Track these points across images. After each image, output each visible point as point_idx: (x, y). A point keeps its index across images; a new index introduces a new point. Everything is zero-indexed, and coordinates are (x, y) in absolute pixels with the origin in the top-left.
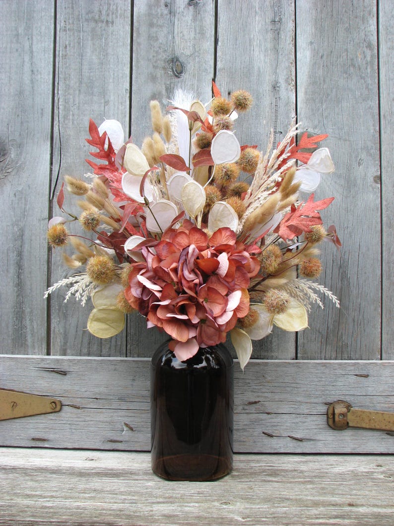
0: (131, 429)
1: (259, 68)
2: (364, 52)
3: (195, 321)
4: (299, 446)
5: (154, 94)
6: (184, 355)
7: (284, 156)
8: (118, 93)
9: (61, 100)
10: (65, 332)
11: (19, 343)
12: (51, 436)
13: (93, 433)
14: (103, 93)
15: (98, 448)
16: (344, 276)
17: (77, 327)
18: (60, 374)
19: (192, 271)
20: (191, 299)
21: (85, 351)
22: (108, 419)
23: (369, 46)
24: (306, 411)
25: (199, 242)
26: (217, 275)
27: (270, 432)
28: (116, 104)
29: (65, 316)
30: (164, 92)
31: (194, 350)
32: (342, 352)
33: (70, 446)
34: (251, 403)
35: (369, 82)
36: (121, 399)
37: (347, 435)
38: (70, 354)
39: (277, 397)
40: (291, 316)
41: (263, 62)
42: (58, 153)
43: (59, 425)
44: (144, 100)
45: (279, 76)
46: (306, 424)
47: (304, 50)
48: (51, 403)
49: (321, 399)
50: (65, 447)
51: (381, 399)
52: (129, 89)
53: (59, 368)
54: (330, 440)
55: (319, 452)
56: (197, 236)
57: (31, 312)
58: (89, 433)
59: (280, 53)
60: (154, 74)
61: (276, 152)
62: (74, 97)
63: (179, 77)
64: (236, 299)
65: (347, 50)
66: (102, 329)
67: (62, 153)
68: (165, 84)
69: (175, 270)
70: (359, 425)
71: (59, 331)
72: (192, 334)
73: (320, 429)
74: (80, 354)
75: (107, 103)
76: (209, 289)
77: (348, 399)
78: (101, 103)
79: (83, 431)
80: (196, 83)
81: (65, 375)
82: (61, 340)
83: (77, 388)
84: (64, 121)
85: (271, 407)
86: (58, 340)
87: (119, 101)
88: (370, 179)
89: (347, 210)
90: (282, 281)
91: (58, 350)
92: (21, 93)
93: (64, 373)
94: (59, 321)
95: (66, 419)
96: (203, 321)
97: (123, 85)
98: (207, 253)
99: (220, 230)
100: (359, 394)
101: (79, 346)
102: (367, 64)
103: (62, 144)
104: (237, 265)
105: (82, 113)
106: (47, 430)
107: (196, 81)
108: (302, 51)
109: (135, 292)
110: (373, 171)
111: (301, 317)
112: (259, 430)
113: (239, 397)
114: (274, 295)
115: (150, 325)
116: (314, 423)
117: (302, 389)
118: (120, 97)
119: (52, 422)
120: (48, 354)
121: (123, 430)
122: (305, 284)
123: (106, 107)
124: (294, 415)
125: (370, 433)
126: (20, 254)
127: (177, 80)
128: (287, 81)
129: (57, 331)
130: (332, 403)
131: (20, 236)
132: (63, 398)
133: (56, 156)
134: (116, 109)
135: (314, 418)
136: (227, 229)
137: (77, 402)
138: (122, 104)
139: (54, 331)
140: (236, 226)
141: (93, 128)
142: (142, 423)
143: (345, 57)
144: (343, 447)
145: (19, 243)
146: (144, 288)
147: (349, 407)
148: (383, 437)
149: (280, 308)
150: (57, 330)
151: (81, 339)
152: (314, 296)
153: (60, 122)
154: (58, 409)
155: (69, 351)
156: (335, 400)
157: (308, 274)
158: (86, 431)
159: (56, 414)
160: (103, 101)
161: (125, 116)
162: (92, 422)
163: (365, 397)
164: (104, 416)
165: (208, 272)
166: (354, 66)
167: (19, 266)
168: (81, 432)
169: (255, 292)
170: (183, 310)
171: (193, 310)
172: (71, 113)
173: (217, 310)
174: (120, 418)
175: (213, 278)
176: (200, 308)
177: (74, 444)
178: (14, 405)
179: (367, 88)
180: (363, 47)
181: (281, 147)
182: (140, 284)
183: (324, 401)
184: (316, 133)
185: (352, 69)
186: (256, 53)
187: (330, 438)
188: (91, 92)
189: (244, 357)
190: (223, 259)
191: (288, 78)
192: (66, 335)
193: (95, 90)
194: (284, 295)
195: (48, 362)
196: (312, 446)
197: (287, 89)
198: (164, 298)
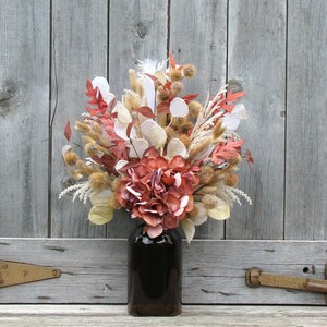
0: (110, 288)
1: (201, 32)
2: (276, 21)
3: (161, 214)
4: (226, 299)
5: (125, 50)
6: (154, 234)
7: (216, 107)
8: (98, 49)
9: (56, 53)
10: (62, 221)
11: (27, 229)
12: (52, 295)
13: (83, 292)
14: (88, 48)
15: (87, 302)
16: (258, 182)
17: (70, 217)
18: (59, 250)
19: (160, 184)
20: (159, 201)
21: (76, 234)
22: (94, 282)
23: (281, 16)
24: (231, 275)
26: (175, 187)
27: (206, 289)
28: (98, 57)
30: (132, 49)
31: (160, 231)
32: (256, 234)
33: (67, 302)
34: (193, 269)
35: (280, 43)
36: (104, 267)
37: (260, 291)
38: (66, 237)
39: (211, 265)
40: (219, 210)
42: (55, 92)
45: (215, 38)
46: (231, 284)
47: (234, 18)
48: (53, 271)
49: (241, 266)
50: (63, 302)
51: (282, 266)
52: (107, 45)
53: (59, 246)
54: (248, 295)
55: (240, 303)
56: (162, 162)
57: (36, 207)
59: (216, 21)
60: (125, 35)
61: (211, 103)
62: (66, 50)
63: (143, 38)
64: (185, 200)
66: (98, 219)
68: (133, 43)
69: (149, 184)
71: (57, 221)
72: (159, 222)
73: (240, 287)
74: (72, 236)
75: (90, 55)
76: (170, 195)
77: (260, 266)
78: (86, 55)
79: (76, 290)
80: (155, 43)
81: (63, 251)
82: (58, 226)
83: (71, 260)
84: (59, 69)
85: (207, 271)
87: (100, 55)
88: (278, 114)
89: (261, 136)
90: (214, 189)
91: (57, 233)
92: (25, 46)
94: (57, 213)
96: (165, 214)
97: (102, 43)
98: (168, 173)
99: (175, 158)
100: (268, 263)
101: (72, 231)
102: (278, 29)
104: (186, 180)
106: (50, 291)
107: (155, 41)
109: (124, 196)
110: (281, 108)
111: (226, 211)
112: (198, 288)
113: (186, 265)
114: (208, 198)
115: (133, 216)
116: (237, 283)
117: (228, 260)
119: (53, 285)
120: (49, 237)
121: (105, 289)
122: (229, 190)
123: (90, 59)
124: (222, 277)
125: (275, 290)
126: (27, 165)
127: (141, 40)
128: (220, 41)
130: (248, 269)
131: (28, 152)
132: (61, 268)
133: (54, 94)
134: (97, 60)
135: (237, 279)
136: (179, 156)
137: (72, 270)
138: (101, 57)
139: (53, 220)
140: (185, 154)
141: (89, 85)
142: (118, 284)
144: (256, 300)
145: (27, 157)
146: (130, 194)
147: (260, 272)
148: (284, 293)
149: (212, 206)
150: (55, 220)
151: (73, 226)
152: (235, 197)
153: (56, 69)
154: (58, 275)
155: (64, 234)
156: (251, 267)
157: (230, 184)
158: (78, 290)
159: (56, 279)
162: (83, 284)
163: (271, 265)
165: (169, 185)
166: (269, 31)
167: (27, 173)
169: (197, 195)
170: (154, 208)
171: (160, 208)
172: (64, 62)
173: (174, 207)
174: (103, 280)
175: (171, 188)
176: (164, 206)
178: (26, 273)
179: (278, 47)
180: (276, 17)
181: (214, 100)
182: (127, 191)
183: (244, 268)
184: (240, 80)
185: (267, 33)
186: (199, 21)
187: (248, 293)
188: (79, 47)
189: (190, 235)
190: (178, 177)
192: (62, 223)
193: (82, 45)
194: (215, 198)
195: (50, 242)
196: (235, 299)
197: (221, 48)
198: (142, 200)
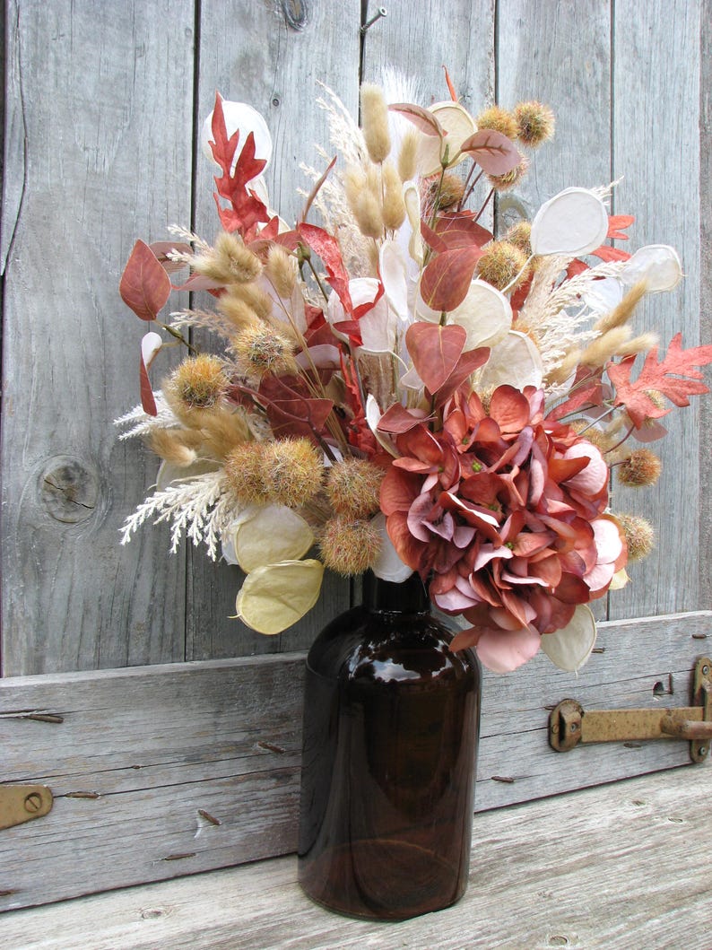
0: (215, 822)
1: (439, 50)
2: (594, 64)
4: (507, 793)
5: (246, 55)
8: (167, 33)
9: (24, 14)
10: (40, 613)
12: (26, 880)
13: (129, 850)
14: (132, 24)
15: (142, 880)
17: (69, 600)
18: (46, 721)
22: (163, 811)
23: (600, 54)
24: (519, 727)
25: (510, 417)
28: (164, 58)
29: (40, 575)
30: (265, 55)
33: (73, 890)
35: (600, 121)
36: (194, 758)
38: (54, 668)
41: (445, 39)
42: (19, 155)
43: (48, 847)
44: (224, 63)
45: (470, 73)
46: (517, 751)
47: (510, 33)
48: (28, 798)
49: (539, 700)
50: (62, 896)
51: (618, 687)
52: (192, 28)
53: (44, 705)
54: (551, 772)
55: (536, 796)
58: (119, 851)
59: (473, 30)
60: (247, 11)
62: (59, 15)
63: (296, 30)
65: (570, 53)
66: (268, 614)
67: (29, 155)
68: (268, 37)
70: (595, 739)
71: (23, 614)
73: (538, 755)
74: (77, 665)
77: (576, 695)
78: (127, 48)
79: (107, 848)
80: (329, 52)
81: (60, 722)
82: (28, 634)
83: (88, 751)
84: (34, 73)
86: (22, 636)
87: (171, 54)
91: (23, 661)
93: (55, 719)
94: (24, 590)
95: (63, 829)
97: (179, 15)
100: (591, 684)
101: (76, 646)
102: (597, 86)
103: (29, 132)
105: (80, 64)
106: (15, 866)
107: (330, 48)
108: (507, 33)
116: (530, 746)
117: (514, 687)
118: (172, 43)
119: (27, 844)
121: (196, 829)
123: (139, 61)
124: (501, 737)
127: (292, 34)
128: (482, 86)
129: (20, 615)
130: (555, 706)
132: (54, 780)
133: (15, 160)
134: (162, 70)
135: (529, 737)
136: (533, 389)
137: (90, 785)
138: (176, 62)
139: (11, 615)
142: (237, 805)
143: (569, 65)
144: (569, 781)
147: (580, 708)
148: (621, 751)
150: (18, 612)
151: (78, 628)
153: (24, 73)
154: (45, 809)
155: (49, 661)
156: (560, 699)
158: (114, 847)
159: (37, 823)
160: (130, 43)
161: (185, 93)
162: (127, 825)
163: (598, 688)
164: (155, 806)
166: (580, 85)
168: (103, 853)
172: (51, 54)
174: (189, 801)
177: (84, 885)
179: (597, 130)
180: (592, 55)
183: (544, 704)
184: (525, 199)
185: (577, 89)
186: (436, 17)
187: (551, 769)
188: (101, 12)
191: (484, 82)
192: (42, 623)
193: (113, 10)
195: (15, 696)
196: (527, 789)
197: (482, 104)
